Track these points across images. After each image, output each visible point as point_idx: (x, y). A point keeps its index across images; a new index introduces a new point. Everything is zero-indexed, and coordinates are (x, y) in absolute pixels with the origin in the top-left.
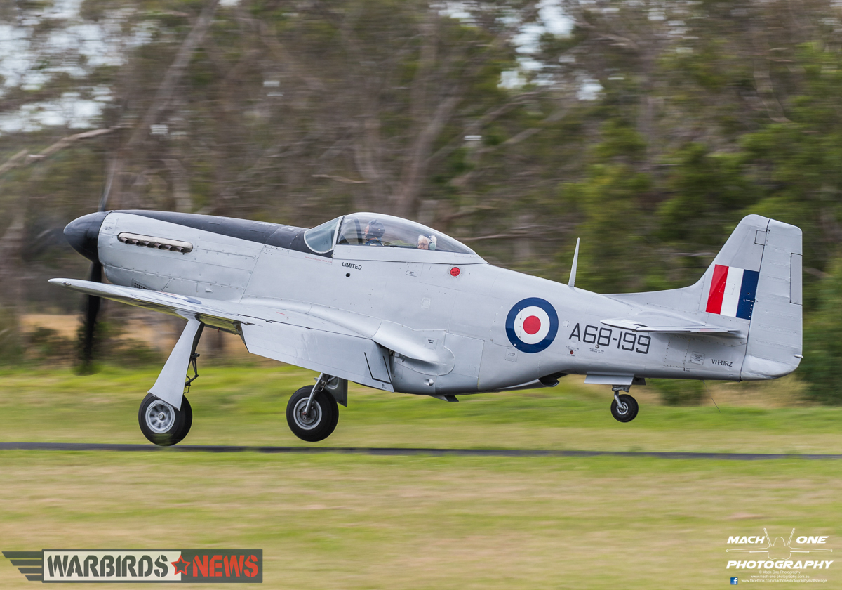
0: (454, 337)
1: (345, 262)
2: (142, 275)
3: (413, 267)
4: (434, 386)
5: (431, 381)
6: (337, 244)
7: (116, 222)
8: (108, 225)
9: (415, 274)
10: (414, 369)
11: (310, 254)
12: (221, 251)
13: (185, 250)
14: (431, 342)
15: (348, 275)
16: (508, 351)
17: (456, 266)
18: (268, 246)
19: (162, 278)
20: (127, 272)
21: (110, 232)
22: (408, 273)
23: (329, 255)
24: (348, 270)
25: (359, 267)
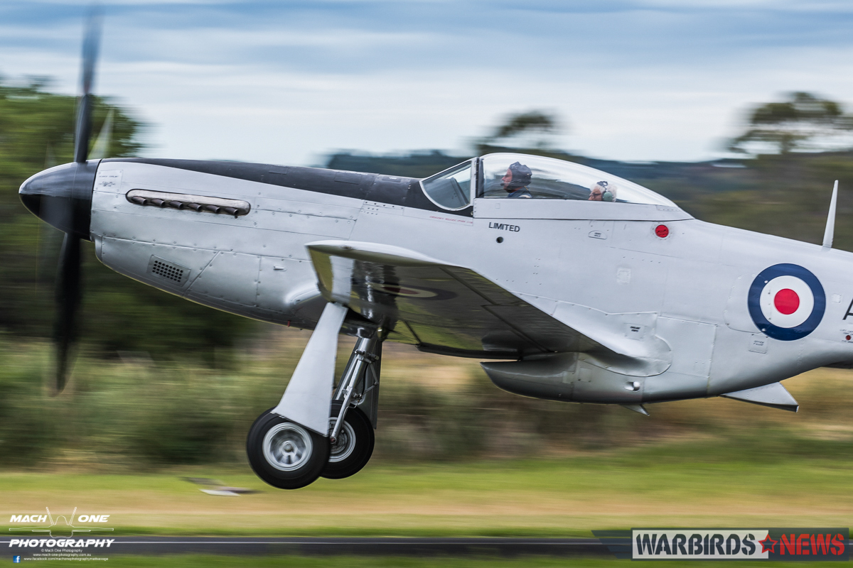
0: (671, 321)
1: (493, 222)
2: (169, 250)
3: (599, 227)
4: (640, 392)
5: (637, 384)
6: (477, 197)
7: (120, 175)
8: (108, 180)
9: (602, 236)
10: (610, 369)
11: (437, 213)
12: (296, 211)
13: (239, 212)
14: (635, 329)
15: (500, 240)
16: (754, 338)
17: (662, 223)
18: (369, 202)
19: (203, 252)
20: (144, 245)
21: (113, 189)
22: (593, 234)
23: (468, 212)
24: (499, 233)
25: (516, 229)
